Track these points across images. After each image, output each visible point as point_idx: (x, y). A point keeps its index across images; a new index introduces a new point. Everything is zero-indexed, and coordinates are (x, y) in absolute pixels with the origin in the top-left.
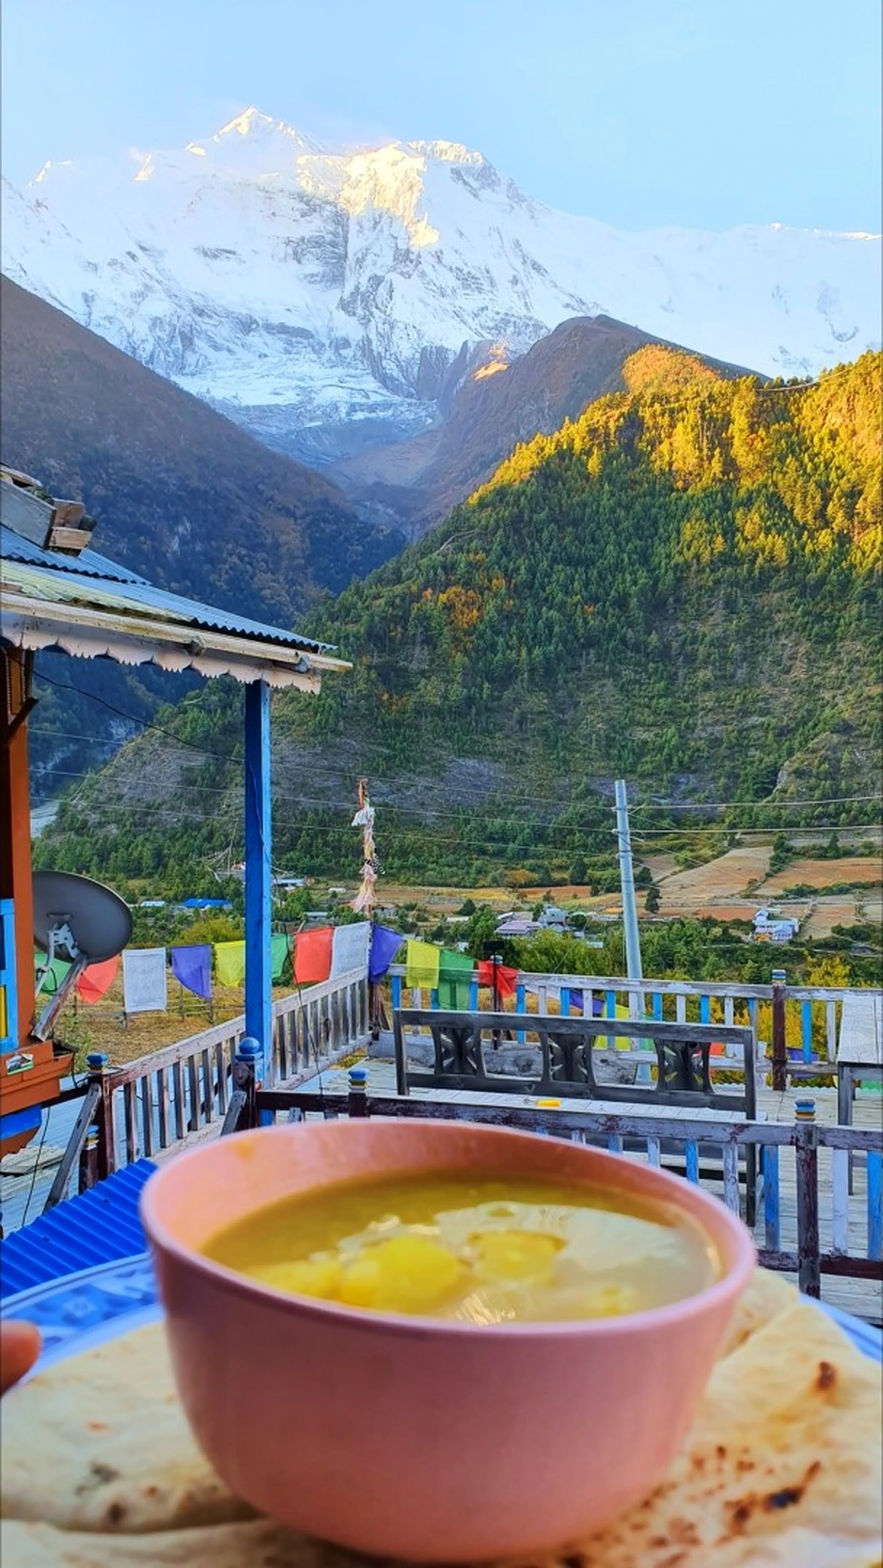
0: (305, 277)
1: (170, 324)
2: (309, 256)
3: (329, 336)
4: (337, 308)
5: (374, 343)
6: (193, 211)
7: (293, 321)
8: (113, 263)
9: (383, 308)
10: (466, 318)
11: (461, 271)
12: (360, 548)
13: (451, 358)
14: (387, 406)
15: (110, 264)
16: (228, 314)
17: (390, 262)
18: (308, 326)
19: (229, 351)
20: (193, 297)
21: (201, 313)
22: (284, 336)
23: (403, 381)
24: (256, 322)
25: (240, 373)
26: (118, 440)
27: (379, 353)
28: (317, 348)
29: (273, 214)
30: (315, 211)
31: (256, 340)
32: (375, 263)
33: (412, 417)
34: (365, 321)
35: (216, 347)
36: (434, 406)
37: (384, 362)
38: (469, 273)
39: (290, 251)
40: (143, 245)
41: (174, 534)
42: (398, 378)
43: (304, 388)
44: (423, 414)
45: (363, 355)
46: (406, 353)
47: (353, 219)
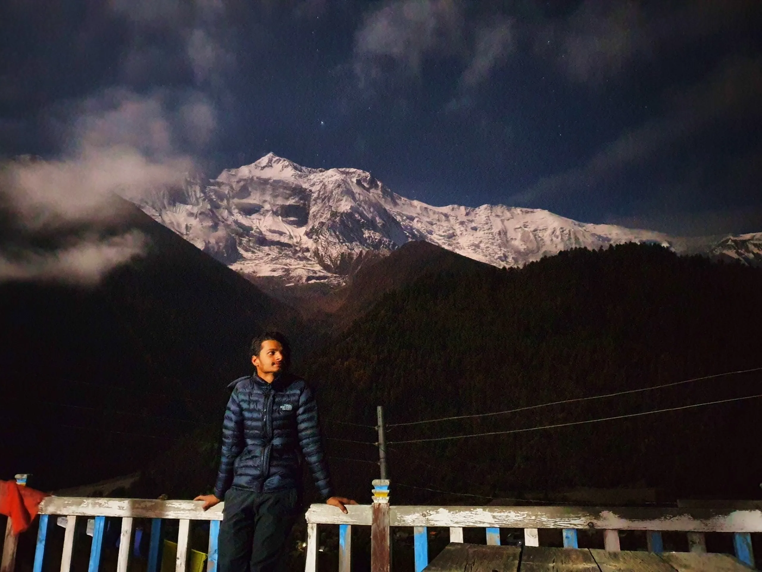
0: (289, 222)
1: (226, 240)
2: (292, 213)
3: (299, 247)
4: (304, 235)
5: (320, 250)
7: (283, 240)
9: (324, 236)
10: (362, 240)
13: (354, 258)
14: (325, 278)
15: (201, 214)
17: (329, 216)
18: (290, 242)
19: (253, 252)
22: (278, 246)
23: (333, 266)
24: (266, 240)
27: (322, 255)
28: (294, 252)
29: (277, 195)
30: (295, 194)
31: (265, 248)
32: (321, 217)
33: (336, 282)
34: (316, 241)
36: (346, 278)
37: (324, 258)
39: (283, 211)
42: (330, 265)
43: (286, 269)
44: (341, 281)
45: (315, 255)
46: (335, 255)
47: (313, 198)
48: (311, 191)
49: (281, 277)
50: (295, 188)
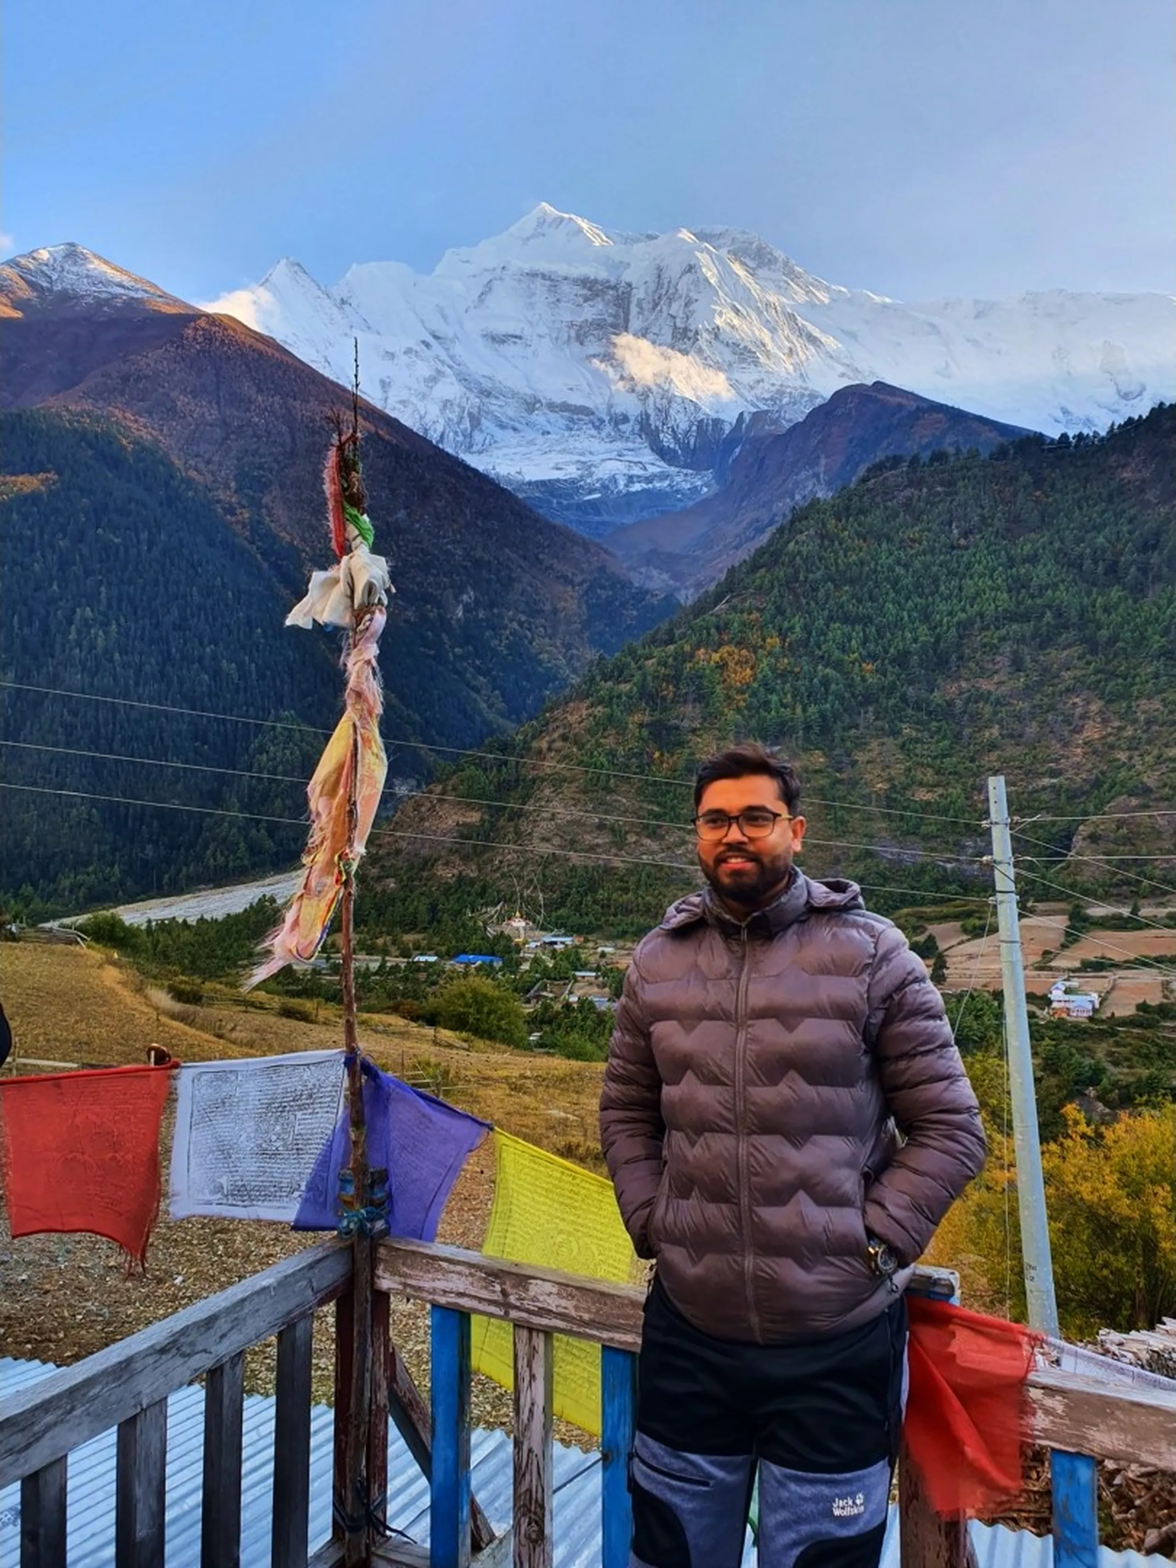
1: (459, 406)
2: (591, 338)
3: (609, 413)
5: (652, 417)
6: (483, 301)
7: (576, 400)
8: (408, 351)
10: (742, 390)
11: (738, 346)
12: (635, 613)
13: (727, 429)
14: (663, 476)
16: (514, 395)
18: (589, 404)
19: (515, 429)
20: (482, 380)
21: (489, 394)
22: (566, 414)
23: (680, 452)
25: (523, 450)
26: (409, 515)
31: (539, 418)
33: (688, 486)
34: (644, 398)
35: (502, 426)
37: (662, 436)
38: (745, 347)
39: (573, 333)
40: (438, 333)
41: (459, 602)
42: (674, 450)
43: (584, 463)
44: (699, 483)
45: (641, 429)
46: (683, 426)
47: (634, 301)
48: (629, 285)
49: (573, 482)
50: (596, 281)
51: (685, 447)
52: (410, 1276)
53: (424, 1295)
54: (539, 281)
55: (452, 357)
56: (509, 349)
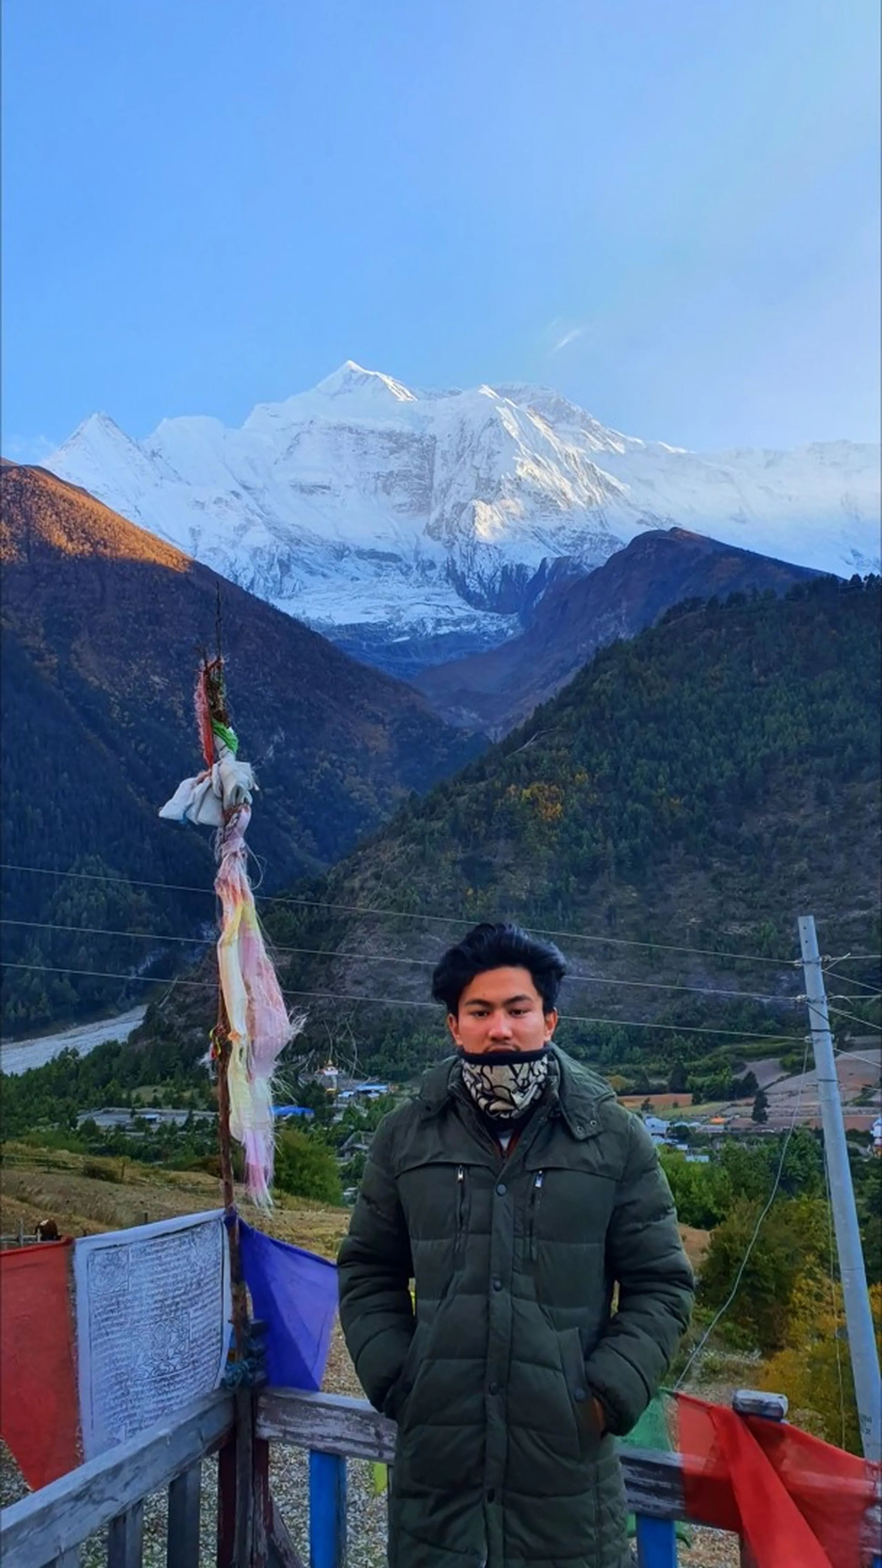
0: (394, 507)
1: (269, 553)
2: (397, 488)
3: (416, 560)
4: (424, 533)
5: (458, 564)
6: (291, 453)
7: (383, 547)
8: (218, 501)
9: (466, 532)
10: (545, 537)
11: (539, 495)
12: (446, 751)
13: (531, 574)
14: (470, 619)
15: (215, 503)
16: (323, 542)
17: (473, 491)
18: (396, 551)
19: (324, 575)
20: (291, 528)
21: (298, 542)
22: (374, 561)
23: (486, 596)
24: (348, 549)
25: (334, 595)
27: (463, 573)
28: (405, 570)
29: (365, 453)
30: (402, 448)
31: (349, 565)
32: (458, 492)
33: (495, 628)
34: (450, 544)
35: (312, 572)
36: (514, 618)
37: (467, 581)
38: (546, 496)
39: (380, 484)
40: (247, 484)
41: (270, 745)
42: (481, 596)
43: (393, 607)
44: (505, 626)
45: (448, 575)
46: (488, 572)
47: (438, 453)
48: (434, 438)
49: (383, 625)
50: (401, 434)
51: (491, 591)
52: (290, 1424)
53: (303, 1441)
54: (346, 434)
55: (261, 507)
56: (318, 499)
